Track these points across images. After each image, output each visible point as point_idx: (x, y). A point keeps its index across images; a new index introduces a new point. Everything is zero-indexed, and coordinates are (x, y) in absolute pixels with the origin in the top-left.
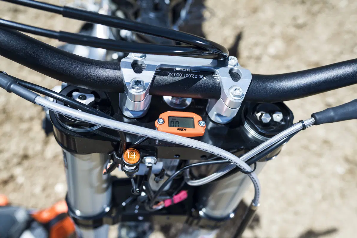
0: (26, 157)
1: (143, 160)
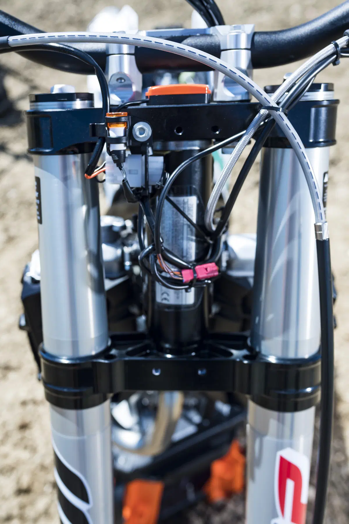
1: (133, 130)
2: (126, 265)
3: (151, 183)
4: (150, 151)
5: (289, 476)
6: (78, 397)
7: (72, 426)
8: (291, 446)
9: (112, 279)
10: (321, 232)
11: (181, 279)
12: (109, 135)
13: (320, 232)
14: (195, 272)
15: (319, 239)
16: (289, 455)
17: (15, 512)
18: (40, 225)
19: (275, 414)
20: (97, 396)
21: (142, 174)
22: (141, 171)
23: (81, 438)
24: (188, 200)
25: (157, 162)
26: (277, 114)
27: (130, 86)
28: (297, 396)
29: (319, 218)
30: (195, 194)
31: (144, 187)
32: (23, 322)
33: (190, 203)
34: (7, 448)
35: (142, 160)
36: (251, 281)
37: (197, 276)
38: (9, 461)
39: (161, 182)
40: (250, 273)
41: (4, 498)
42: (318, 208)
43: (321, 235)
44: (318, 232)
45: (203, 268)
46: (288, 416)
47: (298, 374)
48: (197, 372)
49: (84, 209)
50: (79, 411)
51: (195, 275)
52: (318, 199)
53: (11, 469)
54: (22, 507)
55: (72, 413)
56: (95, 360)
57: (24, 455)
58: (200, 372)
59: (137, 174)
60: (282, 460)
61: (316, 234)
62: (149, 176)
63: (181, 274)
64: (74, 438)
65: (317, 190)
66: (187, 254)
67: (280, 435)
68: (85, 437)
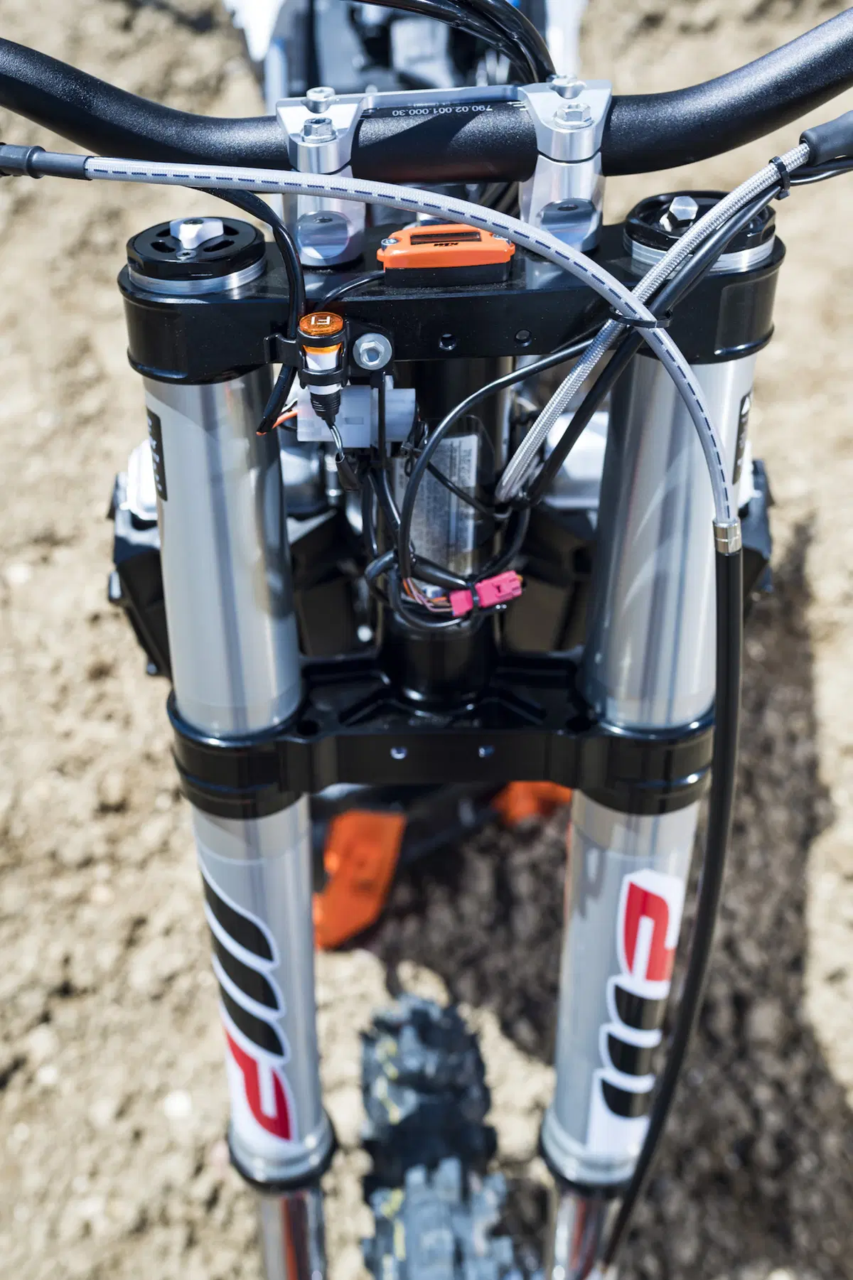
0: (66, 991)
1: (354, 349)
2: (330, 496)
3: (390, 439)
4: (389, 381)
5: (644, 911)
6: (248, 802)
7: (239, 845)
8: (651, 866)
9: (301, 518)
10: (726, 541)
11: (448, 610)
12: (307, 367)
13: (723, 540)
14: (475, 592)
15: (721, 550)
16: (646, 880)
17: (100, 849)
18: (163, 502)
19: (621, 817)
20: (285, 796)
21: (372, 425)
22: (371, 418)
23: (254, 863)
24: (460, 443)
25: (403, 401)
26: (649, 332)
27: (343, 227)
28: (667, 790)
29: (724, 514)
30: (476, 431)
31: (377, 446)
32: (116, 592)
33: (464, 447)
34: (68, 720)
35: (372, 397)
36: (593, 517)
37: (480, 600)
38: (76, 747)
39: (411, 443)
40: (591, 502)
41: (74, 824)
42: (722, 497)
43: (726, 545)
44: (719, 540)
45: (493, 585)
46: (647, 821)
47: (669, 757)
48: (477, 752)
49: (253, 475)
50: (251, 823)
51: (476, 598)
52: (723, 482)
53: (83, 763)
54: (112, 840)
55: (237, 825)
56: (280, 739)
57: (108, 732)
58: (482, 752)
59: (363, 423)
60: (633, 889)
61: (716, 542)
62: (386, 426)
63: (449, 601)
64: (240, 862)
65: (723, 467)
66: (457, 539)
67: (630, 850)
68: (263, 861)
